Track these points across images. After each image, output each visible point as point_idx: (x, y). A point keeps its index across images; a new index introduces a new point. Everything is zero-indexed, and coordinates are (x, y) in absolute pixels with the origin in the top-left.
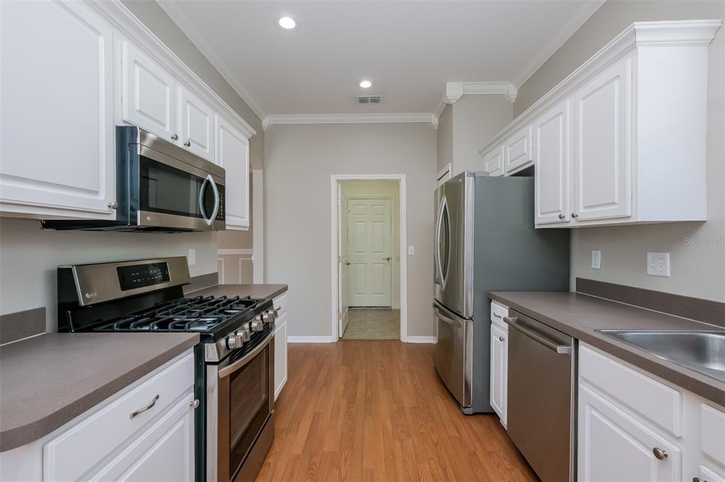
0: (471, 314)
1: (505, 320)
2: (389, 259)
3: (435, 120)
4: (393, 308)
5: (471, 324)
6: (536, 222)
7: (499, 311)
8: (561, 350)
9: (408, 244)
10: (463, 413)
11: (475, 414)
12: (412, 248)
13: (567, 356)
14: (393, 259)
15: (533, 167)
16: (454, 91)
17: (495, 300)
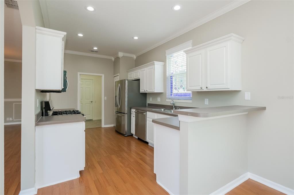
0: (127, 112)
1: (135, 112)
2: (92, 102)
3: (113, 59)
4: (93, 120)
5: (127, 115)
6: (140, 91)
7: (133, 111)
8: (144, 114)
9: (105, 96)
10: (125, 136)
11: (128, 136)
12: (106, 97)
13: (145, 115)
14: (94, 102)
15: (139, 79)
16: (121, 54)
17: (132, 108)
